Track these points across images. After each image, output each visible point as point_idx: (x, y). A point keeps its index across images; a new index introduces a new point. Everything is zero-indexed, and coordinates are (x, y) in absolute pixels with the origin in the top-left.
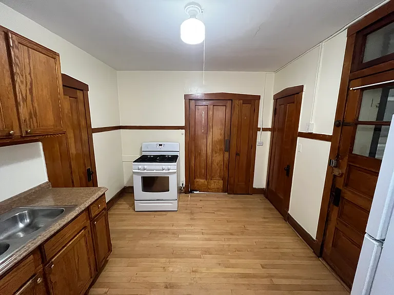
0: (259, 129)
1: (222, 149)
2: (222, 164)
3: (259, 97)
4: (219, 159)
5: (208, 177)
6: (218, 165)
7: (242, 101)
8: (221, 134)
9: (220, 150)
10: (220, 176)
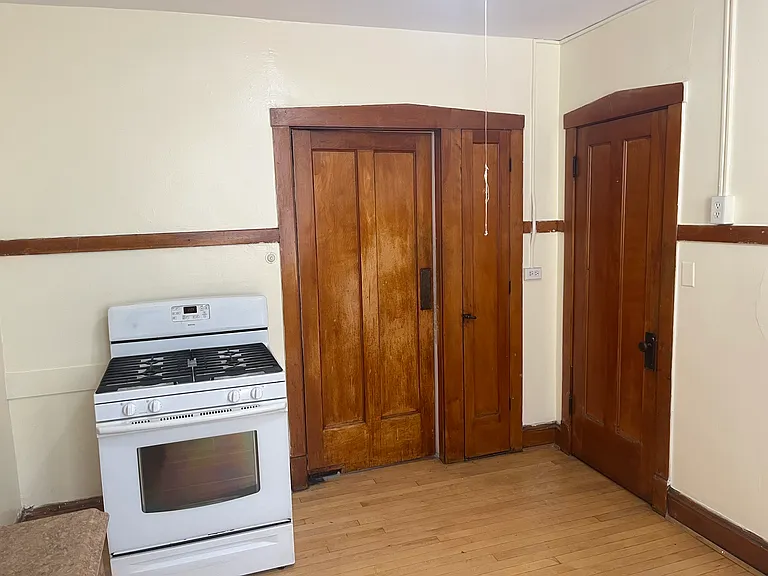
0: (527, 227)
1: (410, 300)
2: (415, 354)
3: (522, 118)
4: (403, 339)
5: (371, 410)
6: (399, 360)
7: (470, 135)
8: (404, 251)
9: (405, 306)
10: (409, 401)
